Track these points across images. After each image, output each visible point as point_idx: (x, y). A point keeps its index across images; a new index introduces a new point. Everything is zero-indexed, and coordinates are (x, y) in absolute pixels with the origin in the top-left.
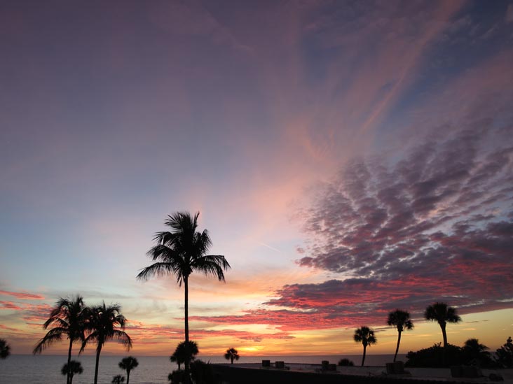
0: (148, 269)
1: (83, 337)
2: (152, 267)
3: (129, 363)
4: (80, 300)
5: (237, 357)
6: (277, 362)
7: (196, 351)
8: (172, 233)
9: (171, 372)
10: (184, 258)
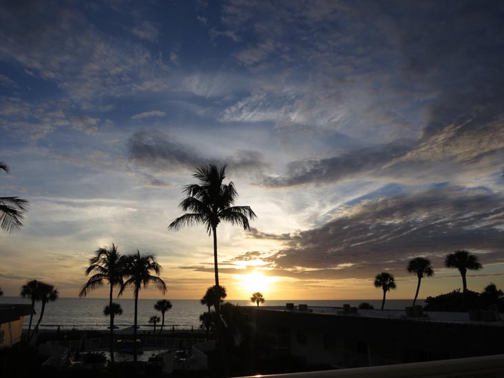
0: (178, 220)
1: (121, 281)
2: (183, 218)
3: (163, 306)
4: (114, 250)
5: (263, 301)
6: (300, 305)
7: (225, 295)
8: (201, 186)
9: (202, 314)
10: (211, 209)
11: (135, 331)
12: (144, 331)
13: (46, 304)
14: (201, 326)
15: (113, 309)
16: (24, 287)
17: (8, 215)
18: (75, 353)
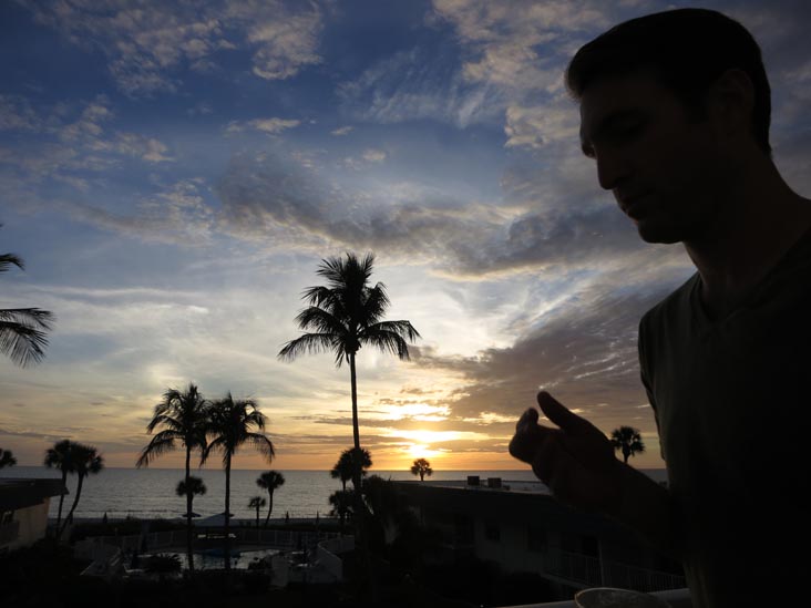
0: (294, 343)
1: (203, 443)
2: (300, 340)
3: (271, 480)
4: (193, 390)
5: (430, 472)
6: (490, 480)
7: (369, 463)
8: (329, 288)
9: (334, 493)
10: (347, 326)
11: (227, 520)
12: (241, 521)
13: (85, 479)
14: (332, 513)
15: (191, 487)
16: (50, 451)
17: (22, 339)
18: (131, 555)
